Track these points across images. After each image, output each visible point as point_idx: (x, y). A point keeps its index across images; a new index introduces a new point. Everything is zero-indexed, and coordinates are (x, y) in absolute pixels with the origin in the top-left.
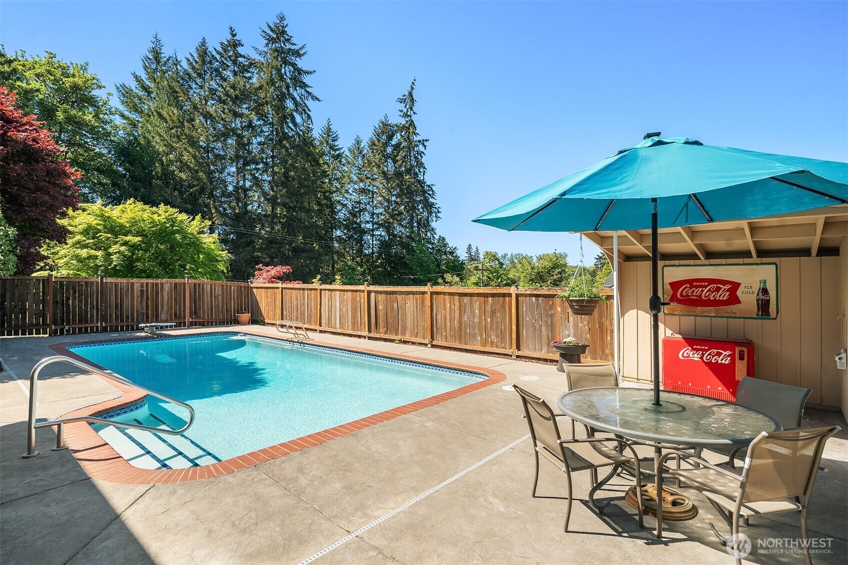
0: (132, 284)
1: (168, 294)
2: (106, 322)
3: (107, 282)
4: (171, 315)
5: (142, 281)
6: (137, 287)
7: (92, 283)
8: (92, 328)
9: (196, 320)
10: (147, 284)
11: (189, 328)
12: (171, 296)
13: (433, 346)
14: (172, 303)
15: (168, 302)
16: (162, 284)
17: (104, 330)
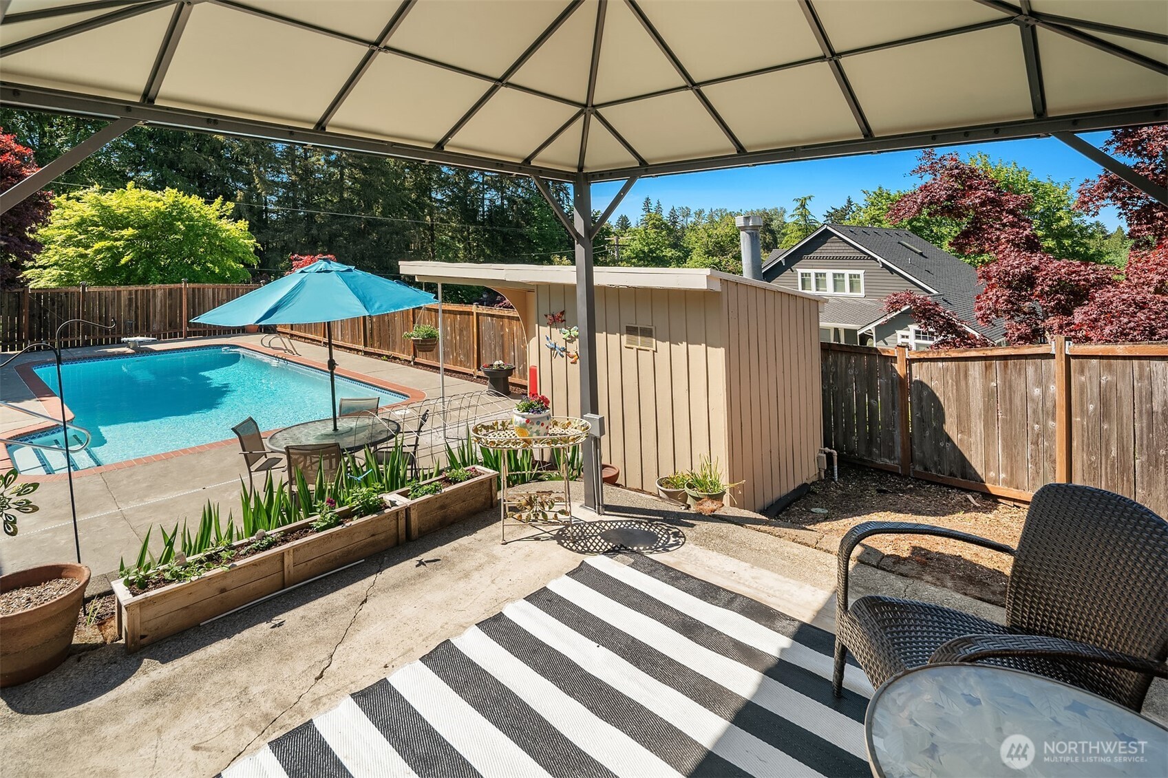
0: (119, 292)
1: (161, 301)
2: (89, 335)
3: (89, 292)
4: (165, 325)
5: (130, 289)
6: (124, 295)
7: (73, 293)
8: (72, 342)
9: (195, 330)
10: (136, 291)
11: (185, 339)
12: (165, 304)
13: (416, 364)
14: (165, 311)
15: (161, 310)
16: (154, 290)
17: (87, 344)
